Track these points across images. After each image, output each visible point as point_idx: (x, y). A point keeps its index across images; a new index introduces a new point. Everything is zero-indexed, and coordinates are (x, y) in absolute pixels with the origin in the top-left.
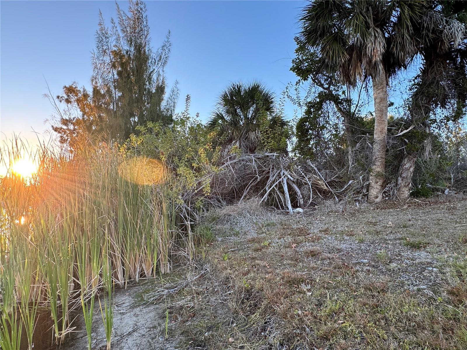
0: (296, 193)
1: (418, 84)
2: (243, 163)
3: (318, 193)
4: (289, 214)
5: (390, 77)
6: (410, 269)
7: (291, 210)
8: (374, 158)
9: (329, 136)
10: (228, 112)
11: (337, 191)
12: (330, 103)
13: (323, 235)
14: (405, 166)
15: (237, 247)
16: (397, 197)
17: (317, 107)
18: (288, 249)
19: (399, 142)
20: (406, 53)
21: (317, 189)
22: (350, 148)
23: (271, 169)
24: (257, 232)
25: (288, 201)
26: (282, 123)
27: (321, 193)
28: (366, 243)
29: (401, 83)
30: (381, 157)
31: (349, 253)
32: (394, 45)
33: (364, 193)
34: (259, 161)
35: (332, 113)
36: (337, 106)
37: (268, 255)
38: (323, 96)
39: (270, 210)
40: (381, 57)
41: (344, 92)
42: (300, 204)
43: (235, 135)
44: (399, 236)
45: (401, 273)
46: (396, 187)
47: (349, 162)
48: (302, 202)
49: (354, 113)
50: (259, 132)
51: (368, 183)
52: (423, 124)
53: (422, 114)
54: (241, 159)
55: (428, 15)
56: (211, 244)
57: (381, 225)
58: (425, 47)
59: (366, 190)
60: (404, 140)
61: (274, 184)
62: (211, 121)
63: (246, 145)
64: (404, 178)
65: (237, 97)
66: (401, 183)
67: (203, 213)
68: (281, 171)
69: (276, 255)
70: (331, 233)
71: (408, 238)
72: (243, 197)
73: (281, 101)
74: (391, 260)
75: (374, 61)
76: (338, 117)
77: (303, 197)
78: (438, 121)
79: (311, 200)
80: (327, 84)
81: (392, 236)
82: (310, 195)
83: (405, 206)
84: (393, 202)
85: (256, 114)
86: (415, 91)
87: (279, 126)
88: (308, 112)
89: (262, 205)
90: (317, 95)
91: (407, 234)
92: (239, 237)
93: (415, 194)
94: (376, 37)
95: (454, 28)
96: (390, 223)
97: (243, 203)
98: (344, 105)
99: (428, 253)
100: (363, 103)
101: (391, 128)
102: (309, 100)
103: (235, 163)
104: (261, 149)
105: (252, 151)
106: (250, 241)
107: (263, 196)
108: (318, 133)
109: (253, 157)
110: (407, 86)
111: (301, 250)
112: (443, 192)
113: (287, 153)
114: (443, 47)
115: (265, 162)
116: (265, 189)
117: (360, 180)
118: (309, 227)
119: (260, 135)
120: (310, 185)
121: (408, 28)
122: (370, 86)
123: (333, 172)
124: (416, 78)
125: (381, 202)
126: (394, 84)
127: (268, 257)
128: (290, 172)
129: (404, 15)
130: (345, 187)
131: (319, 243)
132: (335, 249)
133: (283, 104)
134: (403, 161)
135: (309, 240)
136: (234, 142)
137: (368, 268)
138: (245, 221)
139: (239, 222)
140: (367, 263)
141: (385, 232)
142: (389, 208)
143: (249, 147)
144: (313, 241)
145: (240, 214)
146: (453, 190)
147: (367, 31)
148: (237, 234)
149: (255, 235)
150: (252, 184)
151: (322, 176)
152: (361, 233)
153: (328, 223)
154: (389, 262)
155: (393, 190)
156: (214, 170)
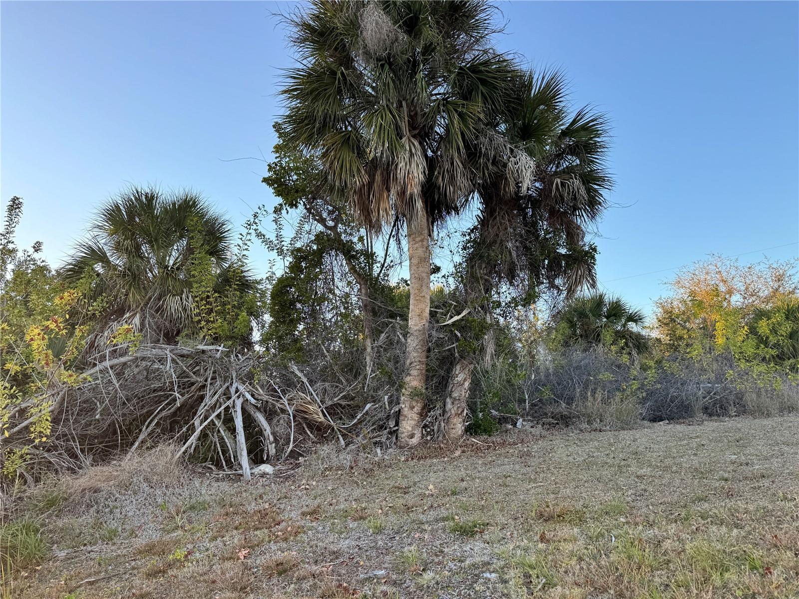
0: (261, 432)
1: (475, 241)
2: (144, 363)
3: (306, 429)
4: (242, 478)
5: (435, 224)
6: (455, 580)
7: (248, 470)
8: (408, 362)
9: (333, 317)
10: (118, 247)
11: (344, 424)
12: (337, 255)
13: (307, 522)
14: (456, 379)
15: (106, 571)
16: (444, 436)
17: (313, 260)
18: (228, 564)
19: (446, 336)
20: (456, 188)
21: (304, 422)
22: (368, 342)
23: (209, 379)
24: (162, 526)
25: (242, 450)
26: (243, 284)
27: (313, 429)
28: (386, 532)
29: (450, 235)
30: (420, 361)
31: (353, 558)
32: (439, 173)
33: (390, 428)
34: (182, 361)
35: (339, 275)
36: (349, 263)
37: (181, 583)
38: (323, 241)
39: (200, 473)
40: (420, 188)
41: (361, 239)
42: (268, 456)
43: (131, 300)
44: (444, 513)
45: (439, 591)
46: (443, 416)
47: (367, 368)
48: (273, 451)
49: (377, 278)
50: (190, 297)
51: (397, 409)
52: (482, 307)
53: (480, 291)
54: (138, 355)
55: (486, 136)
56: (36, 571)
57: (416, 493)
58: (483, 184)
59: (394, 423)
60: (455, 333)
61: (214, 412)
62: (72, 265)
63: (156, 323)
64: (455, 399)
65: (142, 218)
66: (450, 410)
67: (24, 487)
68: (231, 384)
69: (199, 581)
70: (324, 516)
71: (456, 517)
72: (137, 444)
73: (241, 239)
74: (426, 564)
75: (409, 192)
76: (349, 283)
77: (276, 441)
78: (503, 304)
79: (291, 445)
80: (333, 220)
81: (432, 515)
82: (290, 435)
83: (456, 452)
84: (438, 444)
85: (186, 259)
86: (470, 252)
87: (235, 290)
88: (295, 268)
89: (182, 461)
90: (313, 238)
91: (456, 507)
92: (114, 544)
93: (472, 429)
94: (411, 155)
95: (522, 163)
96: (431, 487)
97: (137, 459)
98: (360, 262)
99: (486, 544)
100: (392, 262)
101: (435, 310)
102: (298, 245)
103: (125, 364)
104: (193, 335)
105: (170, 337)
106: (140, 552)
107: (186, 441)
108: (313, 310)
109: (168, 352)
110: (459, 243)
111: (258, 562)
112: (515, 425)
113: (250, 345)
114: (507, 189)
115: (197, 364)
116: (194, 423)
117: (384, 403)
118: (282, 506)
119: (191, 304)
120: (291, 415)
121: (459, 149)
122: (404, 235)
123: (337, 387)
124: (472, 231)
125: (420, 444)
126: (441, 235)
127: (181, 587)
128: (250, 387)
129: (453, 126)
130: (358, 417)
131: (297, 542)
132: (327, 554)
133: (246, 247)
134: (454, 370)
135: (277, 536)
136: (127, 315)
137: (384, 588)
138: (134, 503)
139: (119, 505)
140: (384, 578)
141: (421, 506)
142: (431, 457)
143: (163, 329)
144: (286, 540)
145: (125, 486)
146: (529, 420)
147: (398, 142)
148: (110, 537)
149: (156, 537)
150: (162, 412)
151: (317, 395)
152: (380, 511)
153: (320, 495)
154: (423, 570)
155: (438, 422)
156: (65, 380)
